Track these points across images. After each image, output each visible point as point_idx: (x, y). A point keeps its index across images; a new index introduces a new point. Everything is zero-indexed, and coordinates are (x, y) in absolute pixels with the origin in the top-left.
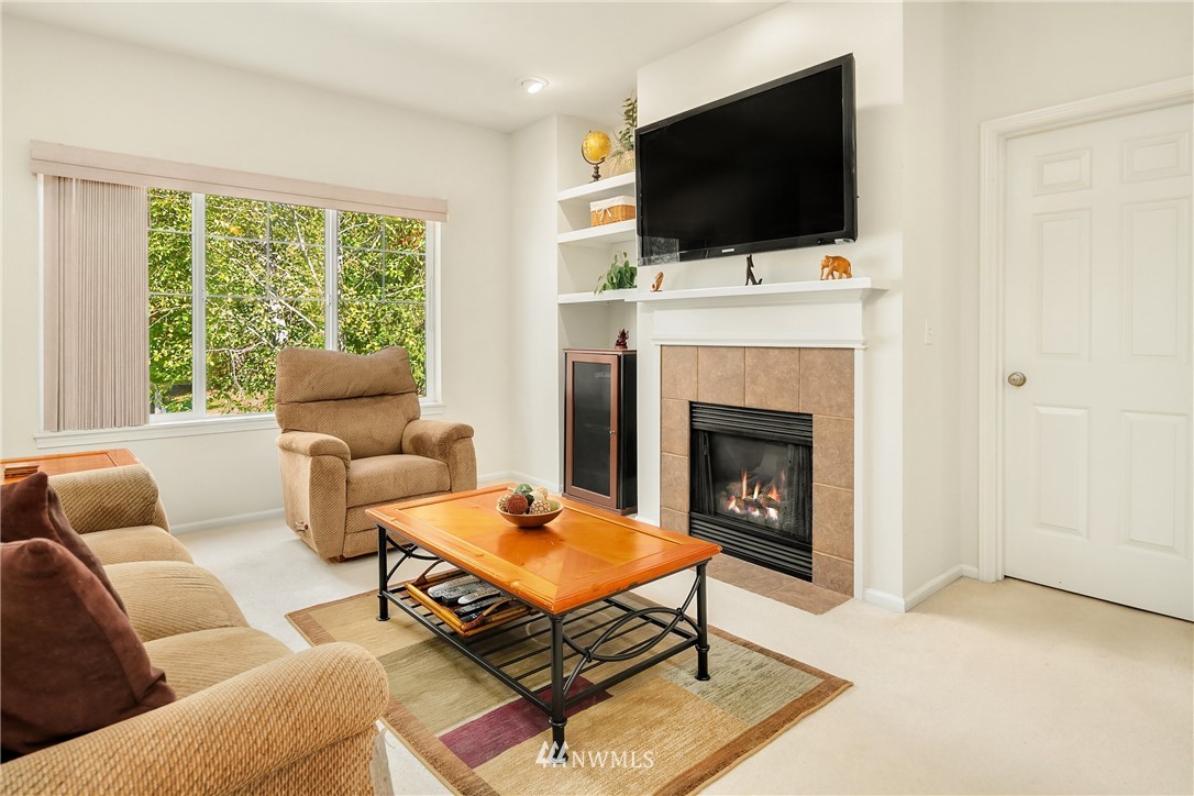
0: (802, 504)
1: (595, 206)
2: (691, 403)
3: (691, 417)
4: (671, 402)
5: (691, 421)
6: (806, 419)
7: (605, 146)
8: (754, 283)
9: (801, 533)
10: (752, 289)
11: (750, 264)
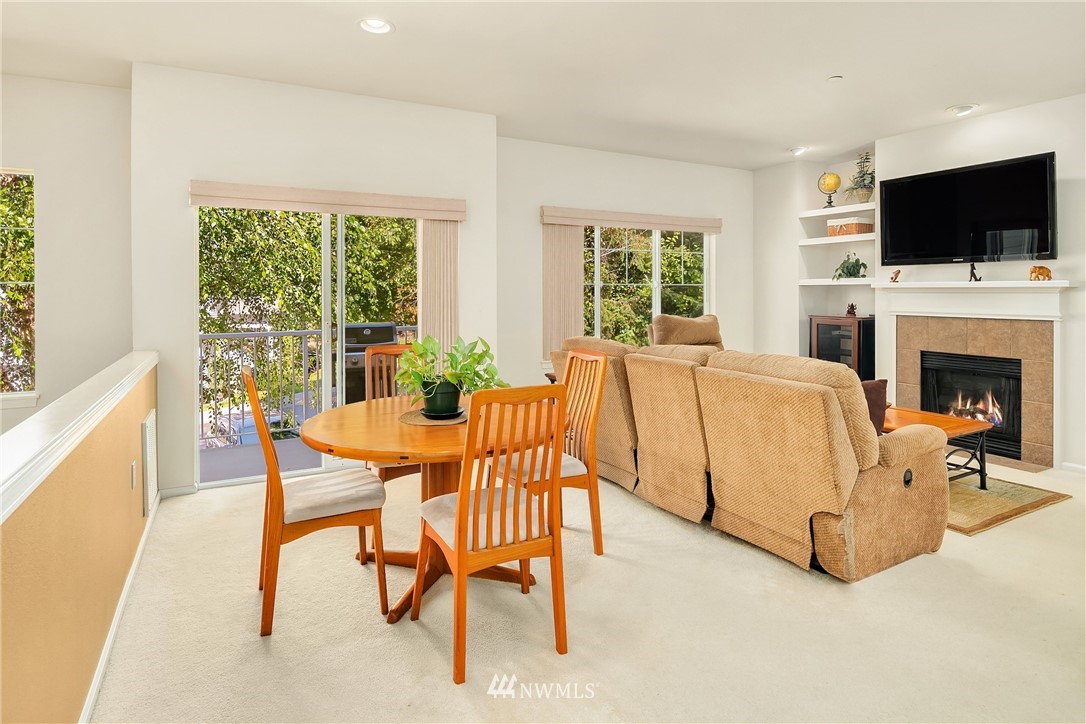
0: (1013, 412)
1: (830, 223)
2: (922, 352)
3: (922, 360)
4: (905, 351)
5: (922, 363)
6: (1018, 362)
7: (838, 184)
8: (976, 280)
9: (1011, 430)
10: (974, 284)
11: (973, 268)
